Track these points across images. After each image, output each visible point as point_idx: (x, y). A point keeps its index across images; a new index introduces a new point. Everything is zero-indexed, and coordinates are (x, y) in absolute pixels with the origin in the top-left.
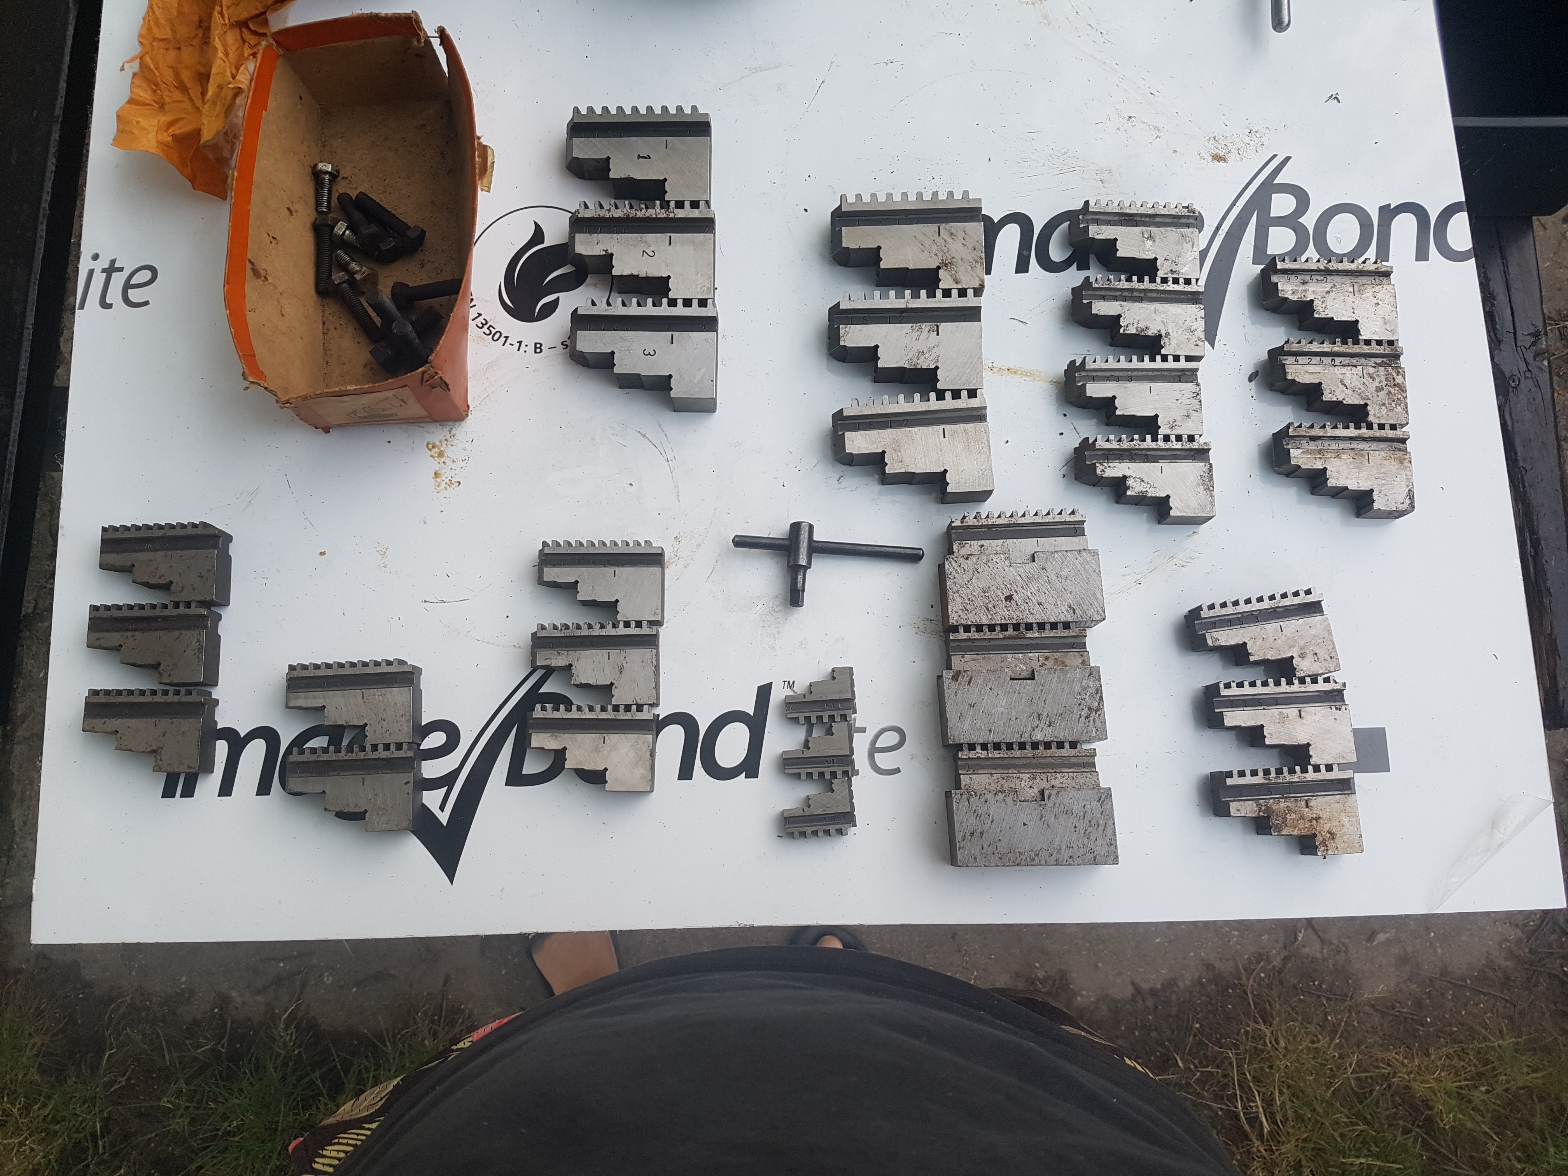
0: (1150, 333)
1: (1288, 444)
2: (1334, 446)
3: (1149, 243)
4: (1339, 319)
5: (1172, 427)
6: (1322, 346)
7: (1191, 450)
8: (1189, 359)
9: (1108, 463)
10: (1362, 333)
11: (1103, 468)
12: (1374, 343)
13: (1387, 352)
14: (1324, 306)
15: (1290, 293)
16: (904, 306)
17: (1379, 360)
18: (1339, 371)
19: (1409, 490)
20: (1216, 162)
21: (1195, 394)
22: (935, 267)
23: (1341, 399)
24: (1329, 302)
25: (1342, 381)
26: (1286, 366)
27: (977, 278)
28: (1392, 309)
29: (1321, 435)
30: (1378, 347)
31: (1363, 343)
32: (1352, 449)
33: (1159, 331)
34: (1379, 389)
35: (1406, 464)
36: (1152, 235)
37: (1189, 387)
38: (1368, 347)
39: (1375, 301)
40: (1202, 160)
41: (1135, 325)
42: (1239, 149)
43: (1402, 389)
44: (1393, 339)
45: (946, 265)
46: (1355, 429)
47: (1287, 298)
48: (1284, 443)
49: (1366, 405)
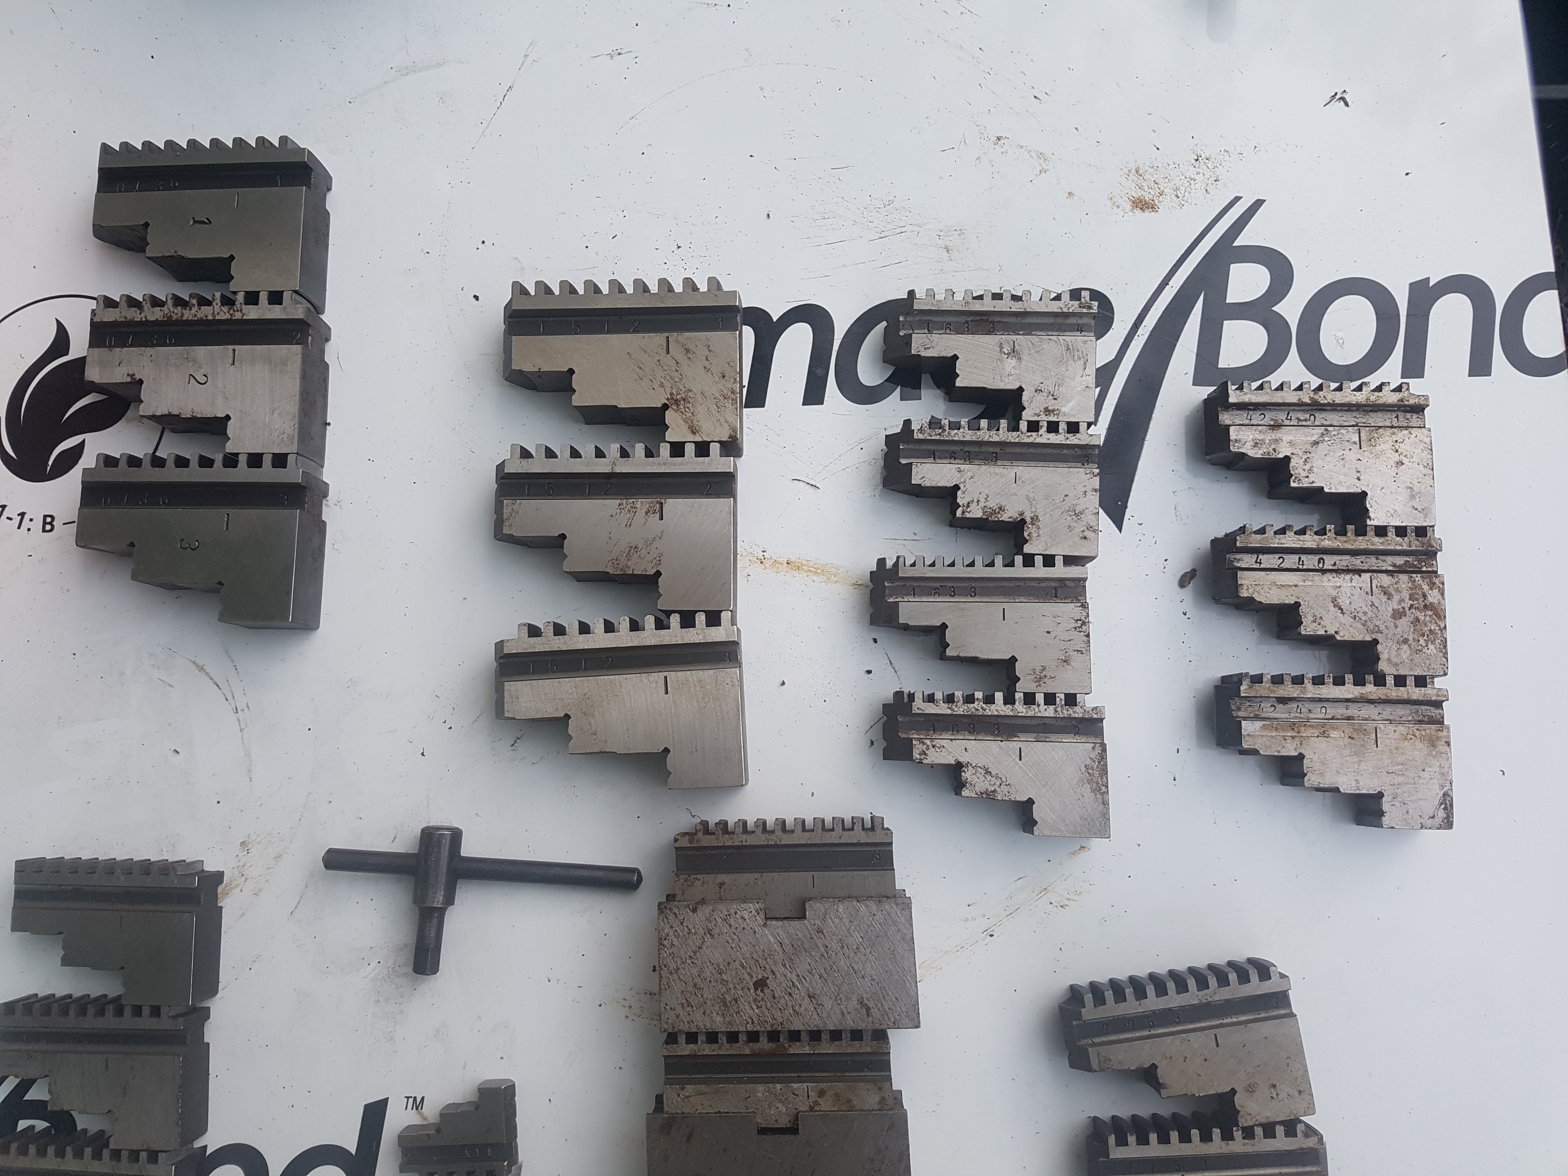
0: (1005, 517)
1: (1239, 709)
2: (1318, 712)
3: (1012, 362)
4: (1334, 491)
5: (1039, 680)
6: (1301, 537)
7: (1070, 718)
8: (1069, 560)
9: (932, 740)
10: (1372, 515)
11: (924, 748)
12: (1391, 533)
13: (1414, 548)
14: (1307, 467)
15: (1249, 445)
16: (607, 470)
17: (1400, 560)
18: (1330, 582)
19: (1445, 795)
20: (1138, 211)
21: (1080, 623)
22: (660, 406)
23: (1331, 632)
24: (1317, 461)
25: (1334, 600)
26: (1240, 573)
27: (726, 425)
28: (1425, 471)
29: (1295, 695)
30: (1398, 539)
31: (1373, 533)
32: (1349, 718)
33: (1022, 514)
34: (1398, 614)
35: (1442, 747)
36: (1017, 347)
37: (1069, 609)
38: (1382, 540)
39: (1396, 457)
40: (1115, 208)
41: (982, 504)
42: (1177, 189)
43: (1438, 613)
44: (1425, 524)
45: (677, 402)
46: (1355, 684)
47: (1244, 455)
48: (1233, 707)
49: (1376, 642)
